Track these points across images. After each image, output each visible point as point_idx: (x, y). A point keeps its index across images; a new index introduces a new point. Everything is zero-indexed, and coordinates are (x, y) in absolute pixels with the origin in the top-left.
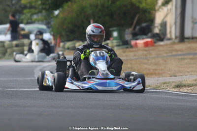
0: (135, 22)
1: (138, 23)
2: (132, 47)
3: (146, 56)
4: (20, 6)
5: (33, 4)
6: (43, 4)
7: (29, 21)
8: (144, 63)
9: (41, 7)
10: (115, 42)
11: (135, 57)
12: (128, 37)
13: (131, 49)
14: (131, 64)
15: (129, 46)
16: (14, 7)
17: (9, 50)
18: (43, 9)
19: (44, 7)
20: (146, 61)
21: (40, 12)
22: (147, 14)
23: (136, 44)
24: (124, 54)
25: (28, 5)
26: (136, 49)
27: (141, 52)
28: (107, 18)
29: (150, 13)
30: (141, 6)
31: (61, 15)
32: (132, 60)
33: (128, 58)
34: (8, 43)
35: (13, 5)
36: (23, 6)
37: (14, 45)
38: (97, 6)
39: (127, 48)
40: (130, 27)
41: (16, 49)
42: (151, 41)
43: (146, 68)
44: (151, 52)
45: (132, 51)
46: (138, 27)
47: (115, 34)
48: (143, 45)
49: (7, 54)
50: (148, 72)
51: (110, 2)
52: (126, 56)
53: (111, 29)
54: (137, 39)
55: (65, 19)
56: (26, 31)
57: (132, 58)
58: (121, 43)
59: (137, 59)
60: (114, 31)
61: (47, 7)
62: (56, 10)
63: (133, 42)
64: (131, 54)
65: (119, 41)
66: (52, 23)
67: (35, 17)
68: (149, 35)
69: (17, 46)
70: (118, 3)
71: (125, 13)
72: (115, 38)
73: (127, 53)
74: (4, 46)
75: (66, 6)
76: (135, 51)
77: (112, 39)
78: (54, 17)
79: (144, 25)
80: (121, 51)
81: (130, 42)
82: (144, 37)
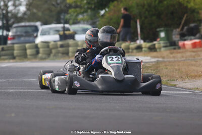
0: (183, 22)
1: (186, 23)
2: (179, 48)
3: (194, 57)
4: (66, 6)
5: (79, 4)
6: (88, 3)
7: (75, 21)
8: (192, 65)
9: (86, 7)
10: (162, 43)
11: (183, 59)
12: (176, 37)
13: (179, 51)
14: (179, 65)
15: (176, 47)
16: (59, 6)
17: (54, 51)
18: (88, 8)
19: (90, 6)
20: (194, 63)
21: (86, 11)
22: (195, 14)
23: (184, 45)
24: (171, 56)
25: (73, 5)
26: (184, 50)
27: (188, 54)
28: (154, 18)
29: (198, 13)
30: (189, 6)
31: (107, 15)
32: (179, 61)
33: (176, 60)
34: (52, 43)
35: (58, 4)
36: (68, 6)
37: (59, 46)
38: (143, 6)
39: (175, 49)
40: (178, 27)
41: (60, 49)
42: (200, 42)
43: (194, 70)
44: (199, 53)
45: (180, 53)
46: (186, 28)
47: (162, 35)
48: (190, 46)
49: (52, 55)
50: (196, 74)
51: (157, 2)
52: (174, 57)
53: (158, 30)
54: (185, 40)
55: (111, 19)
56: (72, 31)
57: (180, 59)
58: (168, 44)
59: (185, 60)
60: (161, 31)
61: (93, 6)
62: (102, 10)
63: (181, 43)
64: (179, 55)
65: (167, 42)
66: (98, 23)
67: (80, 17)
68: (198, 35)
69: (62, 46)
70: (165, 2)
71: (172, 13)
72: (162, 39)
73: (174, 55)
74: (48, 47)
75: (112, 5)
76: (182, 52)
77: (158, 40)
78: (100, 16)
79: (192, 25)
80: (168, 52)
81: (178, 43)
82: (193, 37)
